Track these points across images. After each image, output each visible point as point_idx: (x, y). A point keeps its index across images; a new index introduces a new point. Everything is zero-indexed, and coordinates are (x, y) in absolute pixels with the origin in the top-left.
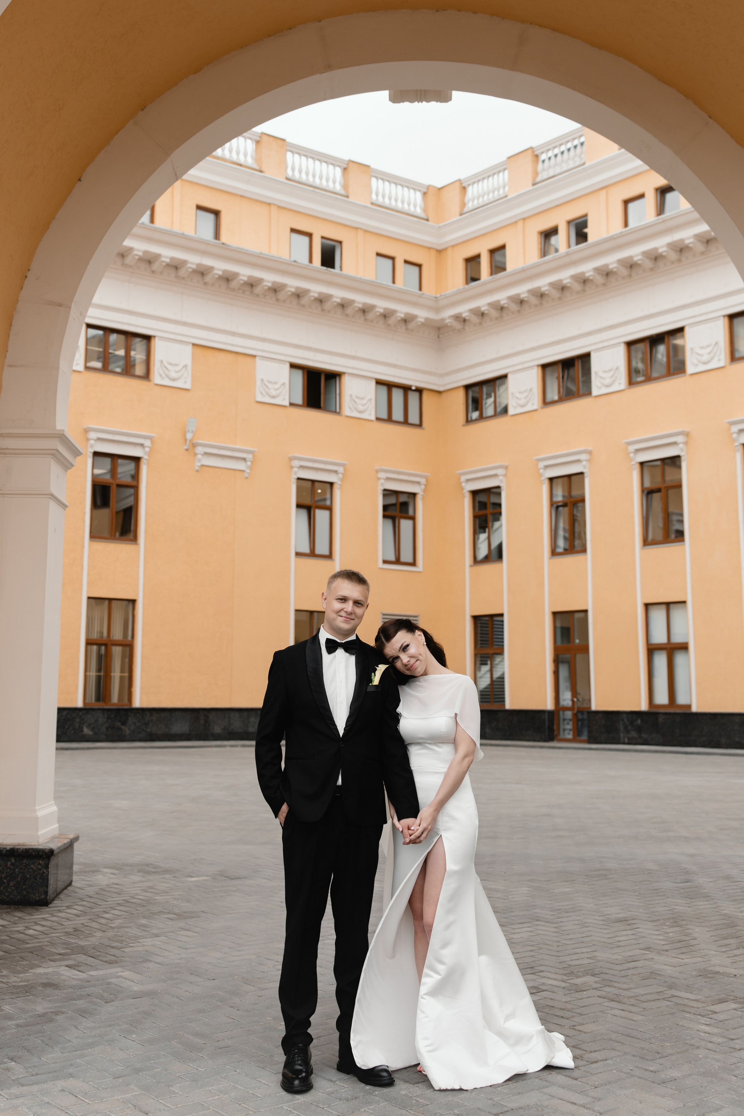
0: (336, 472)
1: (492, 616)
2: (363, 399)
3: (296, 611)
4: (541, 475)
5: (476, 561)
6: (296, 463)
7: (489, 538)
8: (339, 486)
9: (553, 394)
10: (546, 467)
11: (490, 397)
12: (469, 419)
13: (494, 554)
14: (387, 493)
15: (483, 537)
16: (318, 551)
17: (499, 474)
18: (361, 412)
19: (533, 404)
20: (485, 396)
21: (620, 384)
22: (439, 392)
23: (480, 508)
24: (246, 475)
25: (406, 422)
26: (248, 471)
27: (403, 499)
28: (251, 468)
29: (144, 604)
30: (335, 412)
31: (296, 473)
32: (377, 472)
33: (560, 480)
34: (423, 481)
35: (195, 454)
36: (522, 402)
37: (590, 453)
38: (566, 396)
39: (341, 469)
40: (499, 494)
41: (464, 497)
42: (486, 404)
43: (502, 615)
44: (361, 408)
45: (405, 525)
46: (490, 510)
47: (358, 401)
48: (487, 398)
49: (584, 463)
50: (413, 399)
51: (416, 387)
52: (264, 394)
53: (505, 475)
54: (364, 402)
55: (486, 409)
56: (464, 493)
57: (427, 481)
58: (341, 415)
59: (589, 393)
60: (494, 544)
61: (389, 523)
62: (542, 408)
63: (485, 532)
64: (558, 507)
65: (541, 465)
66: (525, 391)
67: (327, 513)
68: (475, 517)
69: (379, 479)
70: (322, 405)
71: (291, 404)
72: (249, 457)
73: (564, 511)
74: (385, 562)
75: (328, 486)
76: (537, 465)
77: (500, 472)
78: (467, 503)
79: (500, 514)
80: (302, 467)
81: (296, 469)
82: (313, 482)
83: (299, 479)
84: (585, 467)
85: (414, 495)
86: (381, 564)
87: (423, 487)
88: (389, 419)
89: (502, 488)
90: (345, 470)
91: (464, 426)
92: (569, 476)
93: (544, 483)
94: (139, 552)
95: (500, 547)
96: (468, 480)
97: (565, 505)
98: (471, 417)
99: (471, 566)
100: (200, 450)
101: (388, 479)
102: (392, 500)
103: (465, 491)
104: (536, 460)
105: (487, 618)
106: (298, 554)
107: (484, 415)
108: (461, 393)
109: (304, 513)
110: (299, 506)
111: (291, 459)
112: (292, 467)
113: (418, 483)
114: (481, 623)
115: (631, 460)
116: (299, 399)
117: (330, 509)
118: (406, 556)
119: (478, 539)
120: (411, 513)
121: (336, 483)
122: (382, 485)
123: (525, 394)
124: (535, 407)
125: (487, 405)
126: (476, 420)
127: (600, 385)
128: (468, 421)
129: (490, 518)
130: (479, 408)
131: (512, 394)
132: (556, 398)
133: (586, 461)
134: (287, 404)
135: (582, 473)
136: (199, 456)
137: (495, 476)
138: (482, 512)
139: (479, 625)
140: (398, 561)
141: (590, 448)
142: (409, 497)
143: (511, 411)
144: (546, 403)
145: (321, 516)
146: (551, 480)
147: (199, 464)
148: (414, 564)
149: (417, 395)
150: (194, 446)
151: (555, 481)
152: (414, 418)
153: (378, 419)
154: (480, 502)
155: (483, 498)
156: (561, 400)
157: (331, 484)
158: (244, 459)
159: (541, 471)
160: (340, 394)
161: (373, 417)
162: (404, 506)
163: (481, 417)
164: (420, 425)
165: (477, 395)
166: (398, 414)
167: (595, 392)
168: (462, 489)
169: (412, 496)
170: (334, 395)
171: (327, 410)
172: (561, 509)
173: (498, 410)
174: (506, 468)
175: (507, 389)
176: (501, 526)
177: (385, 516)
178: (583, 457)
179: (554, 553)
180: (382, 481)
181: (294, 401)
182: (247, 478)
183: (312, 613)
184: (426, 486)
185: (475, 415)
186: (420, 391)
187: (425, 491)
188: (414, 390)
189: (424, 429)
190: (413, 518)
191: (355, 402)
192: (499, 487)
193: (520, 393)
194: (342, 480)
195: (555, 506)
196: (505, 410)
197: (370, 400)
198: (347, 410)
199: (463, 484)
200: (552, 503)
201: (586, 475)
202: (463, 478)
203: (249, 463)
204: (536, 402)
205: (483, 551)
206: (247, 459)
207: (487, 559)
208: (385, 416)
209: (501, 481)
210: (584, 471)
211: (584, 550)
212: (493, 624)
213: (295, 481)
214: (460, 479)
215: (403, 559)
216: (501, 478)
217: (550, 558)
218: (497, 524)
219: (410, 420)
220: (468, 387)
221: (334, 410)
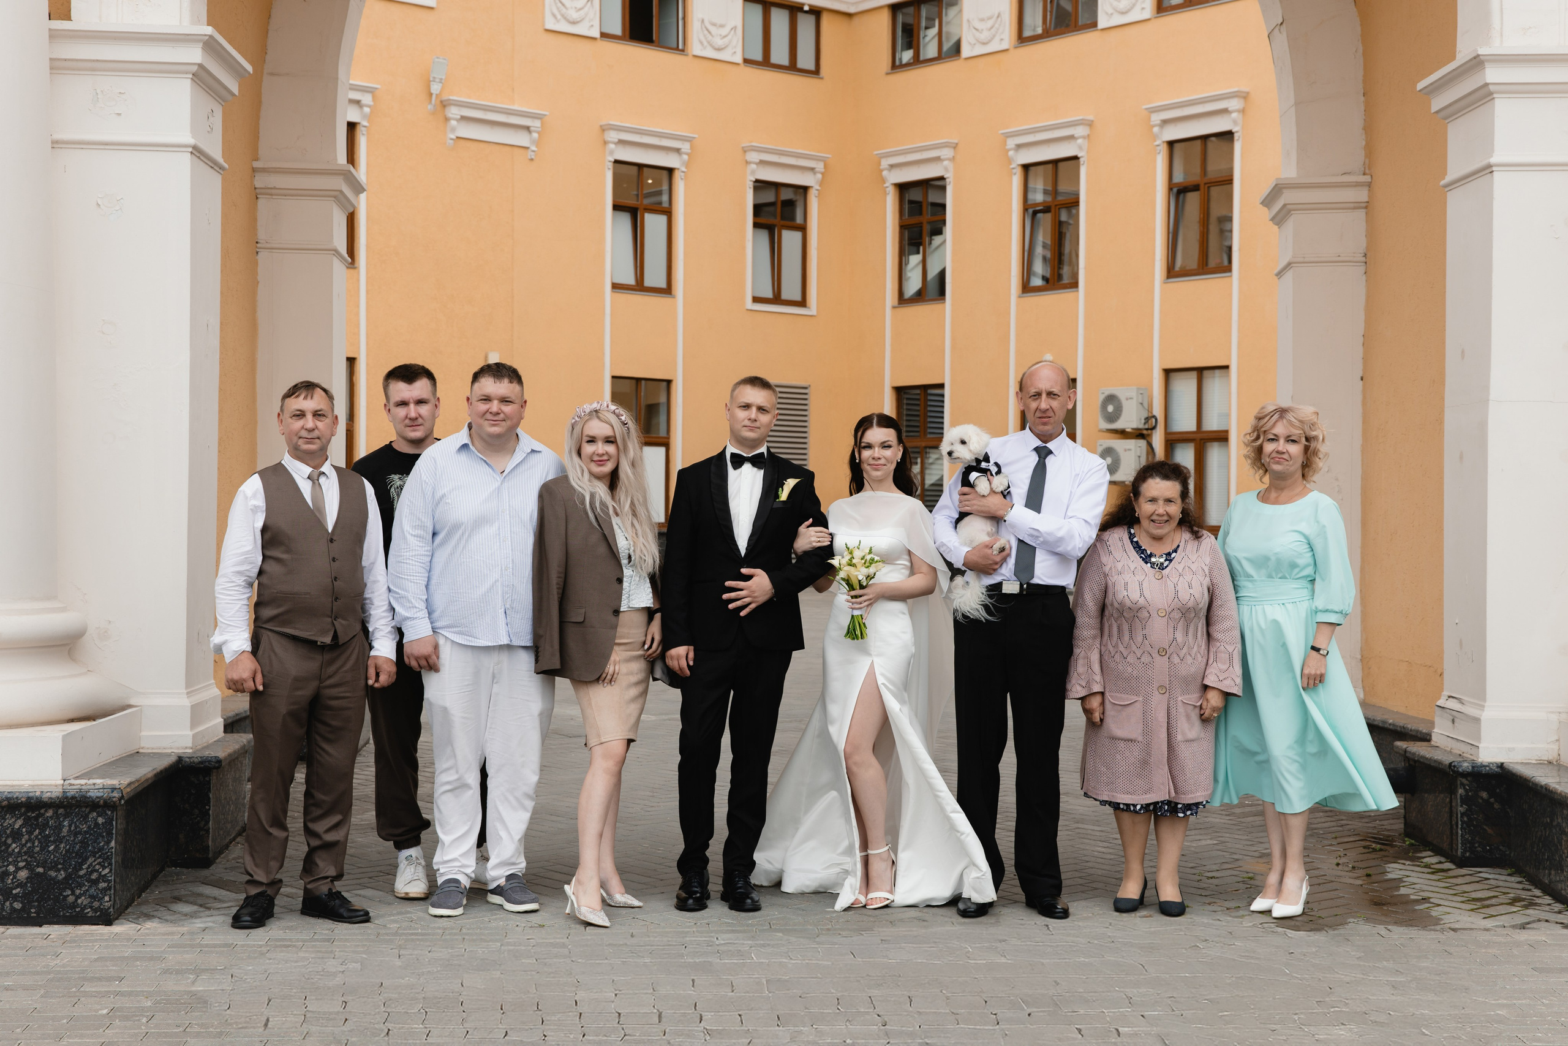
0: (678, 151)
1: (925, 388)
2: (722, 26)
3: (613, 377)
4: (1010, 161)
5: (902, 300)
6: (613, 136)
7: (924, 262)
8: (682, 174)
9: (1035, 22)
10: (1019, 147)
11: (934, 26)
12: (897, 63)
13: (933, 288)
14: (760, 185)
15: (915, 260)
16: (648, 282)
17: (942, 157)
18: (719, 49)
19: (1002, 40)
20: (923, 24)
21: (1143, 9)
22: (849, 15)
23: (911, 214)
24: (531, 155)
25: (792, 67)
26: (534, 148)
27: (786, 195)
28: (537, 143)
29: (367, 365)
30: (677, 49)
31: (612, 153)
32: (745, 151)
33: (1041, 168)
34: (819, 166)
35: (447, 119)
36: (984, 36)
37: (1090, 124)
38: (1055, 28)
39: (685, 147)
40: (943, 188)
41: (886, 194)
42: (924, 38)
43: (941, 386)
44: (719, 42)
45: (790, 239)
46: (927, 216)
47: (712, 29)
48: (927, 28)
49: (1080, 141)
50: (805, 26)
51: (810, 6)
52: (559, 17)
53: (953, 159)
54: (724, 32)
55: (925, 45)
56: (887, 187)
57: (825, 167)
58: (686, 55)
59: (1094, 25)
60: (932, 273)
61: (764, 236)
62: (1016, 48)
63: (918, 253)
64: (1035, 213)
65: (1011, 143)
66: (990, 18)
67: (663, 219)
68: (903, 227)
69: (747, 163)
70: (654, 38)
71: (604, 35)
72: (536, 124)
73: (1046, 220)
74: (756, 300)
75: (665, 173)
76: (1005, 144)
77: (946, 153)
78: (891, 203)
79: (944, 222)
80: (621, 142)
81: (612, 146)
82: (641, 166)
83: (616, 162)
84: (1080, 148)
85: (805, 189)
86: (749, 304)
87: (819, 176)
88: (766, 62)
89: (947, 180)
90: (692, 148)
91: (887, 74)
92: (1055, 162)
93: (1015, 174)
94: (358, 280)
95: (942, 276)
96: (892, 166)
97: (1046, 210)
98: (900, 59)
99: (894, 307)
100: (454, 112)
101: (762, 162)
102: (769, 197)
103: (885, 185)
104: (1002, 134)
105: (918, 391)
106: (616, 287)
107: (921, 58)
108: (885, 18)
109: (625, 220)
110: (617, 207)
111: (603, 129)
112: (605, 143)
113: (812, 169)
114: (907, 399)
115: (1155, 137)
116: (616, 27)
117: (668, 212)
118: (790, 291)
119: (907, 263)
120: (799, 220)
121: (678, 169)
122: (753, 172)
123: (990, 23)
124: (1005, 46)
125: (927, 39)
126: (908, 65)
127: (1110, 11)
128: (896, 66)
129: (927, 228)
130: (915, 43)
131: (968, 21)
132: (1039, 31)
133: (1084, 137)
134: (598, 35)
135: (1076, 158)
136: (454, 123)
137: (938, 159)
138: (915, 220)
139: (905, 402)
140: (777, 299)
141: (1091, 117)
142: (795, 193)
143: (966, 51)
144: (1022, 39)
145: (654, 223)
146: (1026, 167)
147: (453, 137)
148: (802, 303)
149: (811, 19)
150: (444, 104)
151: (1032, 169)
152: (805, 60)
153: (747, 61)
154: (911, 202)
155: (915, 195)
156: (1047, 34)
157: (670, 171)
158: (528, 128)
159: (1011, 153)
160: (684, 18)
161: (738, 59)
162: (789, 204)
163: (917, 61)
164: (816, 72)
165: (910, 20)
166: (780, 54)
167: (1102, 23)
168: (884, 181)
169: (801, 190)
170: (675, 20)
171: (663, 46)
172: (1040, 215)
173: (946, 47)
174: (955, 147)
175: (961, 11)
176: (945, 241)
177: (756, 225)
178: (1079, 131)
179: (1026, 288)
180: (754, 166)
181: (608, 30)
182: (532, 160)
183: (638, 380)
184: (823, 174)
185: (907, 56)
186: (816, 13)
187: (821, 184)
188: (806, 12)
189: (822, 78)
190: (803, 229)
191: (709, 32)
192: (942, 178)
193: (982, 20)
194: (687, 164)
195: (1031, 211)
196: (957, 49)
197: (735, 28)
198: (696, 47)
199: (885, 173)
200: (1026, 206)
201: (1081, 160)
202: (885, 163)
203: (535, 135)
204: (1006, 36)
205: (914, 284)
206: (532, 129)
207: (920, 297)
208: (758, 56)
209: (946, 169)
210: (1079, 156)
211: (1074, 285)
212: (926, 400)
213: (611, 165)
214: (879, 164)
215: (785, 296)
216: (946, 163)
217: (1020, 297)
218: (937, 240)
219: (801, 64)
220: (894, 8)
221: (675, 46)
